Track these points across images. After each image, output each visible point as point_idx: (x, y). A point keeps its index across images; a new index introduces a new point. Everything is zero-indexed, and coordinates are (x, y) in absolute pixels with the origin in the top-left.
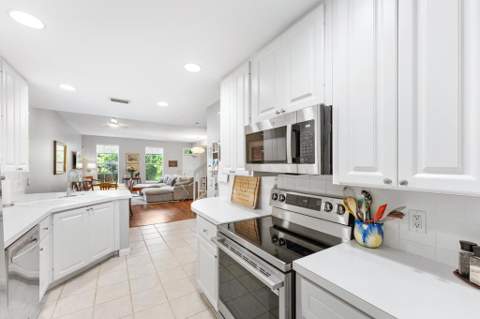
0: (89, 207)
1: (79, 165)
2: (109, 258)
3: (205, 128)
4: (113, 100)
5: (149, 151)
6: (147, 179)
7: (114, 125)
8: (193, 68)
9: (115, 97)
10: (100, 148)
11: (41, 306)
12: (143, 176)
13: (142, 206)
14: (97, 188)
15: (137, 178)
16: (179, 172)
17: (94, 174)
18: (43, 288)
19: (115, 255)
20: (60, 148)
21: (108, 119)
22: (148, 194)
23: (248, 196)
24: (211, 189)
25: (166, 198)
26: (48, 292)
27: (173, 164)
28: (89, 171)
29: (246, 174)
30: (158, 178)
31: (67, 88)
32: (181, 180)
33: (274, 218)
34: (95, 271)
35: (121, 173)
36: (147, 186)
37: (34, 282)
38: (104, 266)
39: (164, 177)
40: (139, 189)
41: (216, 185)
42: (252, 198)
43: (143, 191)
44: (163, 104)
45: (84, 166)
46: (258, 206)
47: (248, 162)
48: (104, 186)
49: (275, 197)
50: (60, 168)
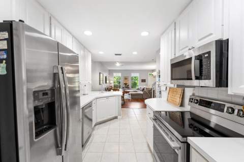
0: (107, 97)
1: (108, 82)
2: (114, 119)
3: (156, 62)
4: (116, 55)
5: (133, 75)
6: (132, 88)
7: (118, 64)
8: (145, 34)
9: (116, 53)
10: (115, 74)
11: (93, 129)
12: (130, 86)
13: (129, 100)
14: (112, 90)
15: (127, 87)
16: (147, 85)
17: (113, 85)
18: (94, 124)
19: (116, 118)
20: (101, 75)
21: (115, 62)
22: (132, 95)
23: (176, 99)
24: (157, 94)
25: (139, 97)
26: (95, 125)
27: (143, 81)
28: (111, 84)
29: (172, 86)
30: (137, 87)
31: (101, 53)
32: (146, 89)
33: (191, 113)
34: (109, 122)
35: (122, 85)
36: (132, 91)
37: (91, 120)
38: (112, 121)
39: (139, 87)
40: (128, 92)
41: (160, 92)
42: (178, 100)
43: (130, 93)
44: (135, 53)
45: (109, 82)
46: (182, 105)
47: (172, 79)
48: (115, 90)
49: (191, 100)
50: (101, 82)
